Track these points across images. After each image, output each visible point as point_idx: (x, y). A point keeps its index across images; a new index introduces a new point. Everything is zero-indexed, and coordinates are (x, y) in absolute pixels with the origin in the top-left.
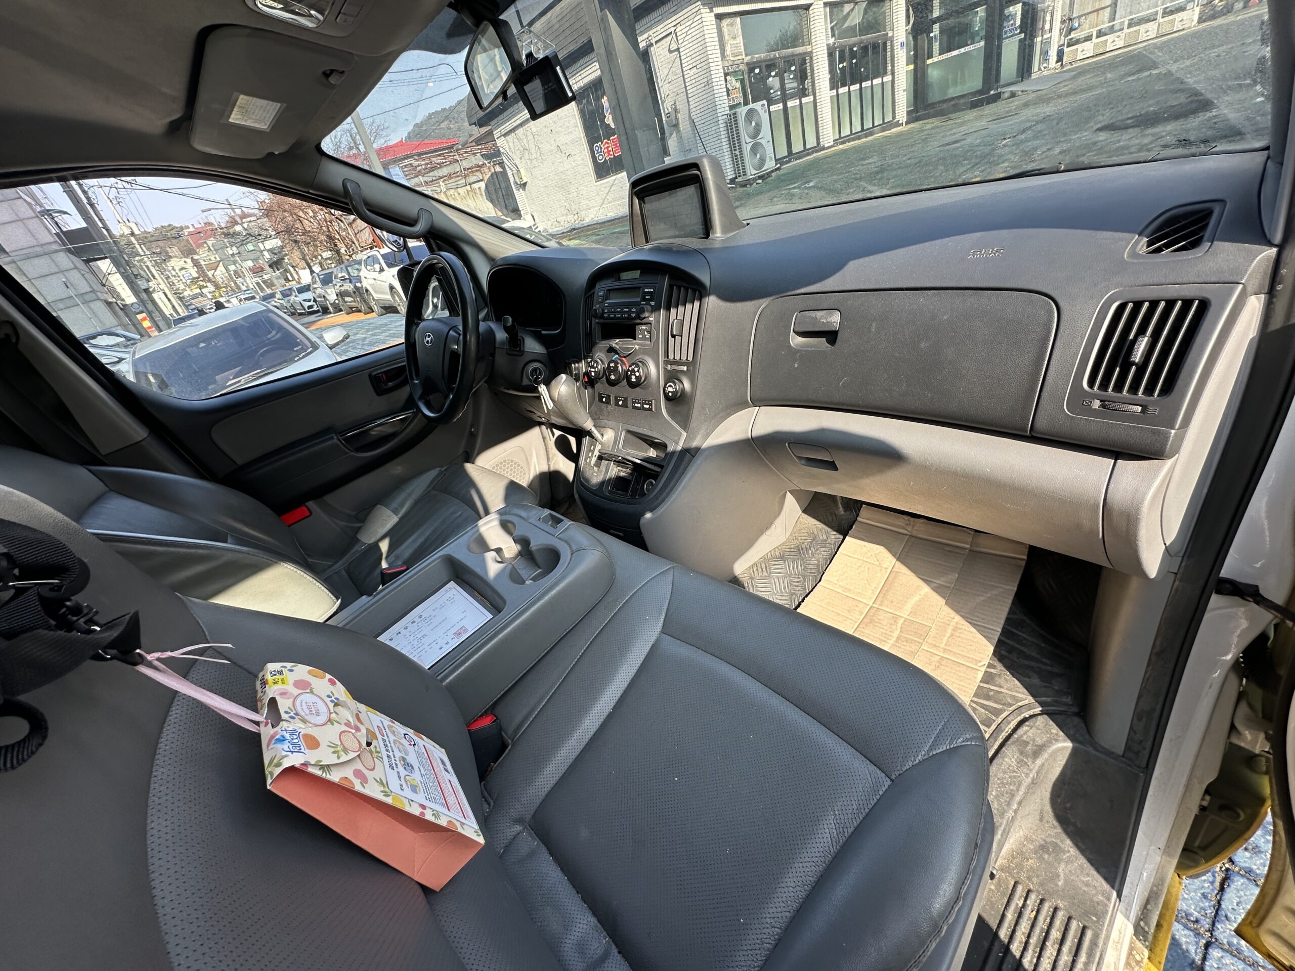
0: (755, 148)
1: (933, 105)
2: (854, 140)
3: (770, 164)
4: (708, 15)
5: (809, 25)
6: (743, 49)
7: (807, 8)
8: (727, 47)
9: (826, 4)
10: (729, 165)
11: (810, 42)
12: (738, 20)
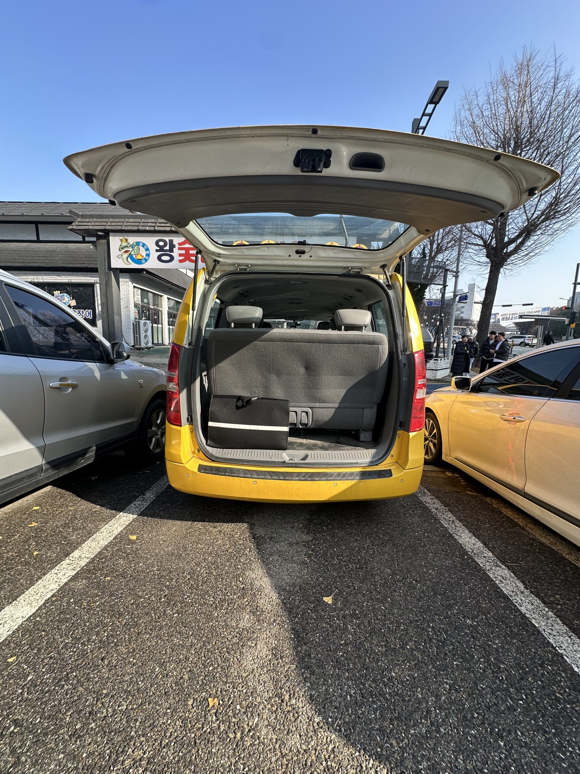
0: (146, 336)
3: (150, 345)
4: (131, 285)
5: (161, 301)
6: (140, 300)
7: (161, 296)
8: (135, 297)
9: (168, 298)
10: (132, 340)
11: (161, 307)
12: (140, 290)
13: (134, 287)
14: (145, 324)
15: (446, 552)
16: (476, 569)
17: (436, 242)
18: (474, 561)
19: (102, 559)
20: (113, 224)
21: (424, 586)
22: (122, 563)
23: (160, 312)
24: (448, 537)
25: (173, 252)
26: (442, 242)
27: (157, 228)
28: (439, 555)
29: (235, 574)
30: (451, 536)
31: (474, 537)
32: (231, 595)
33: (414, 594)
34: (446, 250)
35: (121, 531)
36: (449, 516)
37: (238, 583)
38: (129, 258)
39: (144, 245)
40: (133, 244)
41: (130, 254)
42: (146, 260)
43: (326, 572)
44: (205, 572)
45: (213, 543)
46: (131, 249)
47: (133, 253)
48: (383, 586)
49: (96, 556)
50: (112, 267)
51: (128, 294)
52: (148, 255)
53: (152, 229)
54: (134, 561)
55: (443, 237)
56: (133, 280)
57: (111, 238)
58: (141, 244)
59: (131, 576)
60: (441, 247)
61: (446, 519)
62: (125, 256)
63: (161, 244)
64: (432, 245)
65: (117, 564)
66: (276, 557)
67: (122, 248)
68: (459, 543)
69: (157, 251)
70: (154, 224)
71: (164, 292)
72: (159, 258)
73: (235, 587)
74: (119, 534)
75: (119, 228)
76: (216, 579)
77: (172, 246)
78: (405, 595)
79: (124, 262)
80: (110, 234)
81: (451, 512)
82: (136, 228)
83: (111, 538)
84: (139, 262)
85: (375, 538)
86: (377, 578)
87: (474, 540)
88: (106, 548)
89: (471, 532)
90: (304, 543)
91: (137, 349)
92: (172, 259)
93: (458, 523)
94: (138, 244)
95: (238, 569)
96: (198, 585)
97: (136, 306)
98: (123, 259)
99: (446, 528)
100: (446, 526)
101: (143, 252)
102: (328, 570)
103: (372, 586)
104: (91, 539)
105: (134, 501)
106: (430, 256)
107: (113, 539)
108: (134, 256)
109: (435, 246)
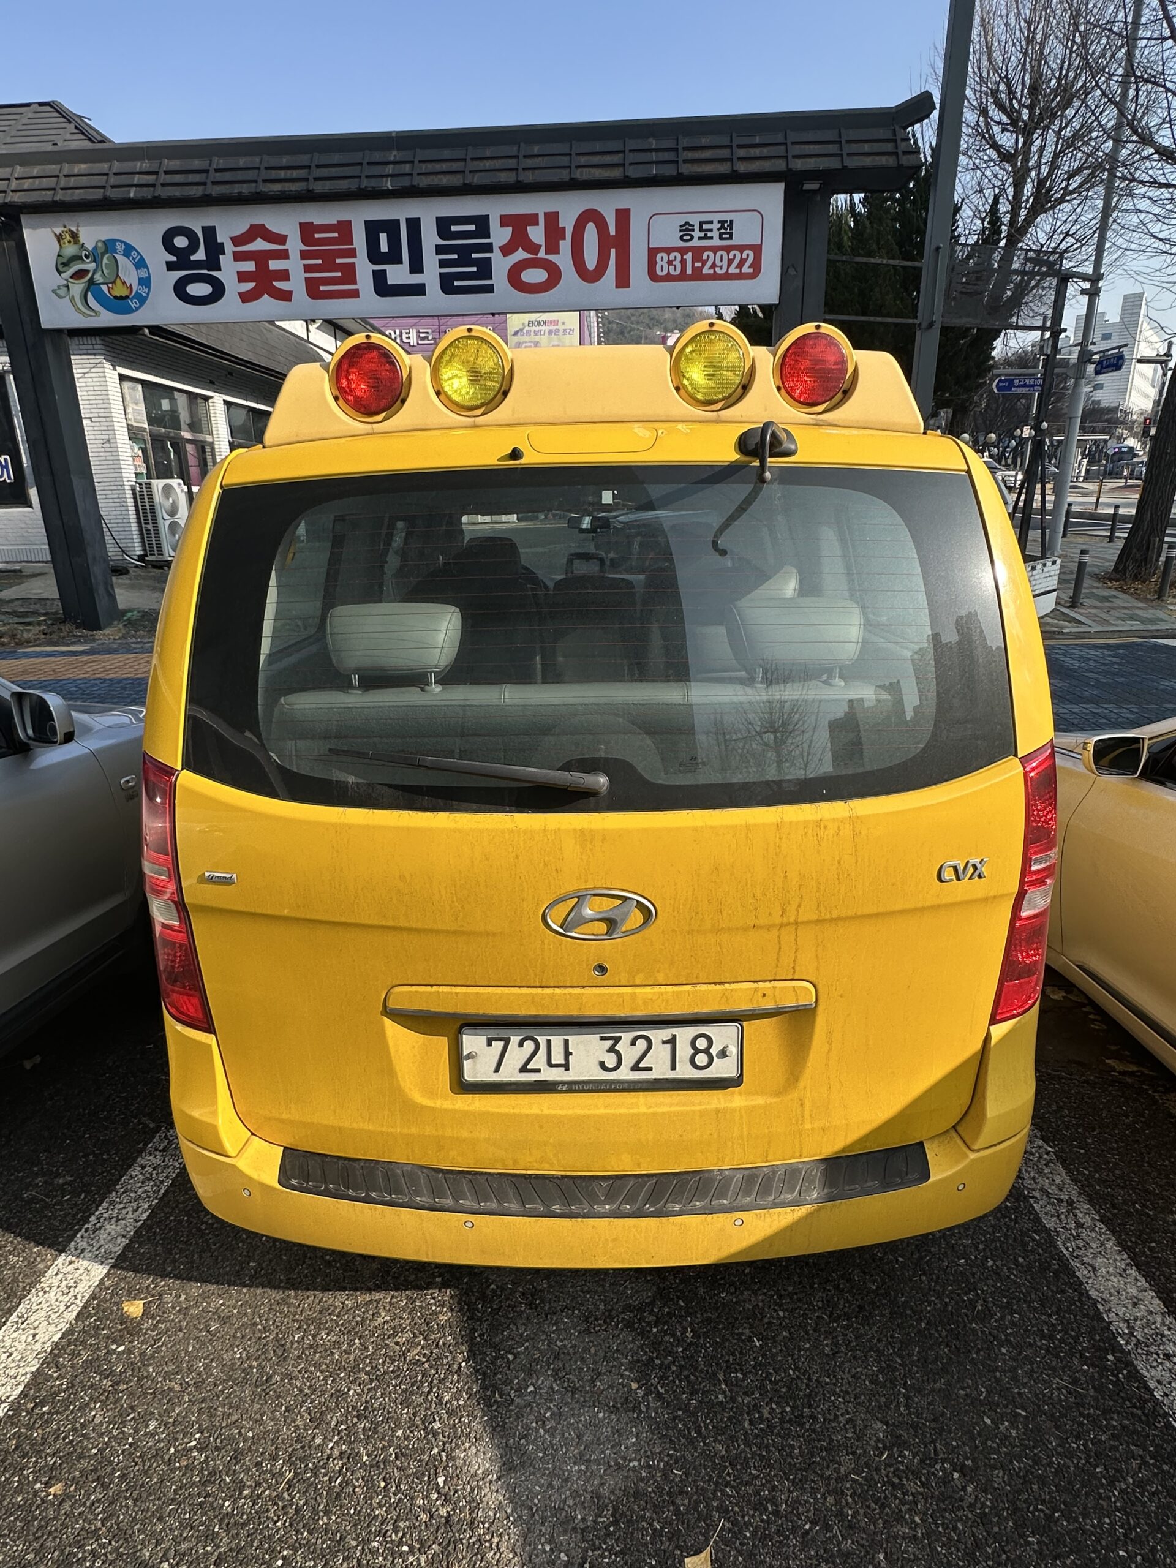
0: (174, 527)
4: (111, 373)
5: (208, 415)
6: (145, 418)
7: (206, 399)
8: (129, 410)
9: (225, 402)
10: (136, 539)
11: (210, 433)
12: (140, 387)
13: (122, 378)
14: (168, 489)
15: (1052, 1338)
16: (1142, 1408)
17: (1033, 174)
18: (1135, 1375)
19: (43, 1404)
20: (27, 184)
21: (985, 1491)
22: (97, 1421)
23: (208, 450)
24: (1056, 1274)
25: (219, 269)
26: (1050, 174)
27: (160, 192)
28: (1029, 1352)
29: (426, 1457)
30: (1066, 1269)
31: (1133, 1272)
32: (411, 1551)
33: (955, 1529)
34: (1062, 200)
35: (101, 1282)
36: (1058, 1181)
37: (435, 1496)
38: (89, 295)
39: (128, 250)
40: (95, 248)
41: (92, 282)
42: (142, 300)
43: (691, 1442)
44: (336, 1452)
45: (363, 1320)
46: (91, 266)
47: (98, 278)
48: (863, 1497)
49: (23, 1395)
50: (45, 325)
51: (106, 401)
52: (145, 282)
53: (147, 193)
54: (132, 1408)
55: (1056, 156)
56: (117, 357)
57: (26, 232)
58: (120, 247)
59: (123, 1477)
60: (1050, 189)
61: (1048, 1195)
62: (77, 288)
63: (181, 242)
64: (1018, 186)
65: (83, 1426)
66: (544, 1381)
67: (65, 264)
68: (1089, 1297)
69: (170, 266)
70: (150, 179)
71: (212, 384)
72: (180, 290)
73: (424, 1517)
74: (93, 1297)
75: (47, 196)
76: (369, 1481)
77: (215, 250)
78: (928, 1535)
79: (78, 310)
80: (24, 219)
81: (1064, 1163)
82: (97, 194)
83: (71, 1316)
84: (120, 304)
85: (837, 1287)
86: (846, 1462)
87: (1134, 1284)
88: (52, 1358)
89: (1125, 1248)
90: (628, 1315)
91: (154, 567)
92: (219, 290)
93: (1086, 1214)
94: (109, 246)
95: (435, 1434)
96: (315, 1511)
97: (134, 434)
98: (72, 299)
99: (1048, 1231)
100: (1050, 1223)
101: (130, 275)
102: (699, 1433)
103: (830, 1500)
104: (14, 1318)
105: (140, 1152)
106: (1013, 222)
107: (77, 1318)
108: (104, 288)
109: (1028, 189)
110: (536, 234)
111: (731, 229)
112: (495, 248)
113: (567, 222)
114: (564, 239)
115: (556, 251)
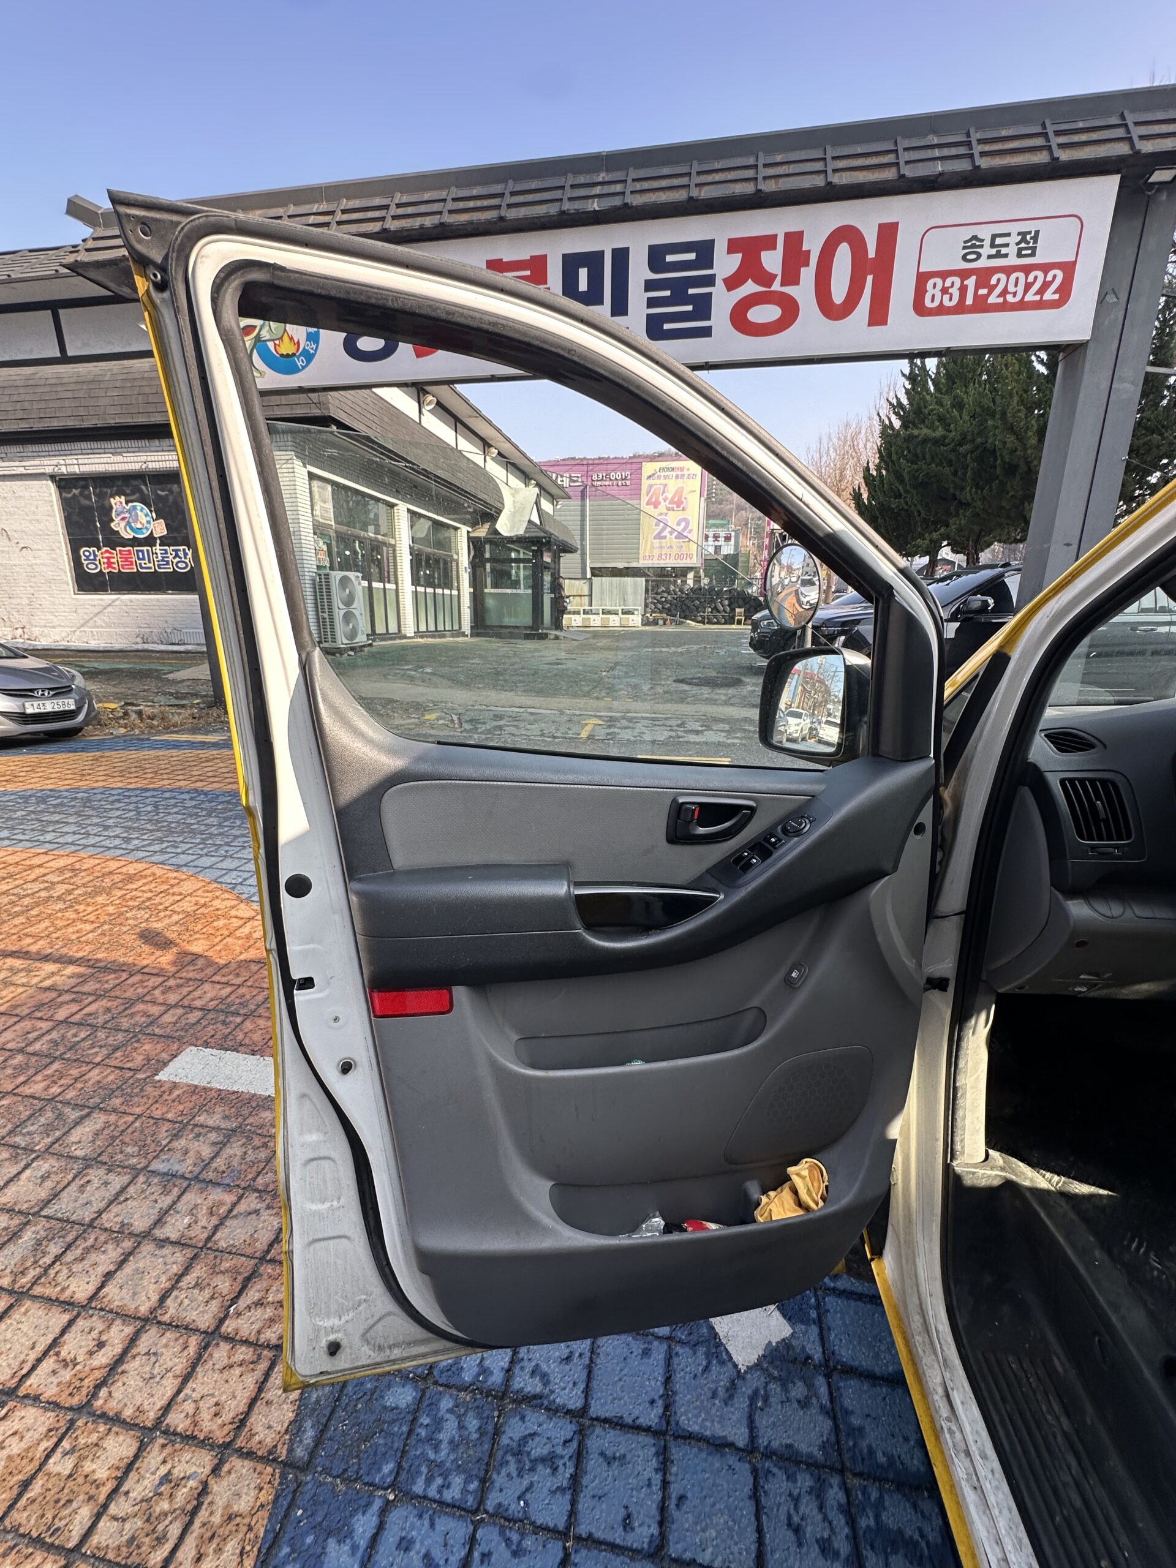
0: (348, 617)
1: (491, 627)
2: (427, 637)
3: (361, 639)
4: (301, 472)
6: (332, 516)
7: (391, 505)
8: (317, 509)
9: (409, 510)
11: (393, 537)
12: (329, 488)
13: (312, 476)
14: (344, 581)
23: (390, 550)
41: (258, 339)
42: (309, 357)
47: (265, 333)
52: (314, 337)
56: (308, 455)
70: (326, 219)
71: (396, 493)
72: (350, 345)
84: (285, 363)
91: (327, 653)
97: (320, 530)
108: (271, 345)
110: (772, 261)
111: (1035, 242)
112: (719, 282)
113: (813, 245)
114: (807, 265)
115: (796, 282)
